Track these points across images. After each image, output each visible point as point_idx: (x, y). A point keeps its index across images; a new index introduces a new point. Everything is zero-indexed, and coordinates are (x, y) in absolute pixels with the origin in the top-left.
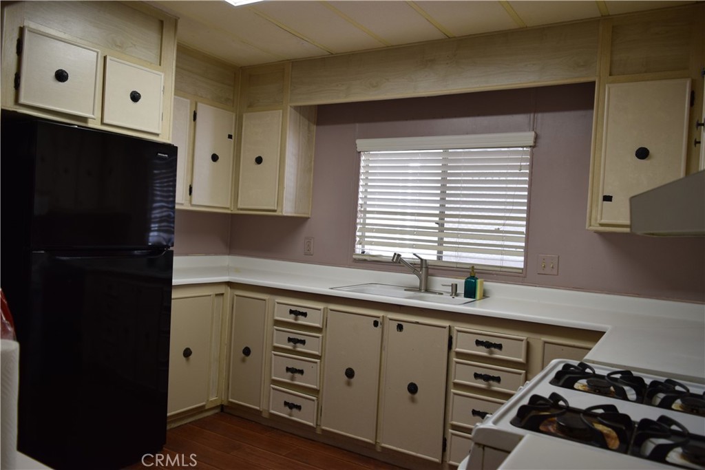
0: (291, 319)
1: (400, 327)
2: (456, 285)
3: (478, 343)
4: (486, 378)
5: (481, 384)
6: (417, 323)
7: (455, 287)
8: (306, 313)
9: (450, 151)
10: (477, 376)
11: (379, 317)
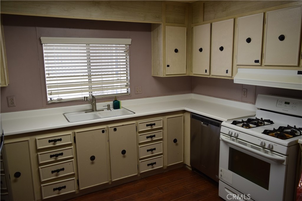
0: (51, 145)
1: (115, 130)
2: (110, 105)
3: (147, 125)
4: (151, 137)
5: (149, 140)
6: (123, 125)
7: (109, 106)
8: (61, 139)
9: (90, 45)
10: (147, 137)
11: (104, 128)
